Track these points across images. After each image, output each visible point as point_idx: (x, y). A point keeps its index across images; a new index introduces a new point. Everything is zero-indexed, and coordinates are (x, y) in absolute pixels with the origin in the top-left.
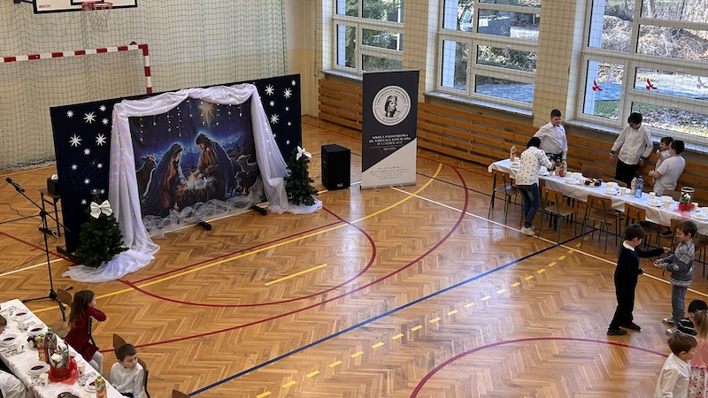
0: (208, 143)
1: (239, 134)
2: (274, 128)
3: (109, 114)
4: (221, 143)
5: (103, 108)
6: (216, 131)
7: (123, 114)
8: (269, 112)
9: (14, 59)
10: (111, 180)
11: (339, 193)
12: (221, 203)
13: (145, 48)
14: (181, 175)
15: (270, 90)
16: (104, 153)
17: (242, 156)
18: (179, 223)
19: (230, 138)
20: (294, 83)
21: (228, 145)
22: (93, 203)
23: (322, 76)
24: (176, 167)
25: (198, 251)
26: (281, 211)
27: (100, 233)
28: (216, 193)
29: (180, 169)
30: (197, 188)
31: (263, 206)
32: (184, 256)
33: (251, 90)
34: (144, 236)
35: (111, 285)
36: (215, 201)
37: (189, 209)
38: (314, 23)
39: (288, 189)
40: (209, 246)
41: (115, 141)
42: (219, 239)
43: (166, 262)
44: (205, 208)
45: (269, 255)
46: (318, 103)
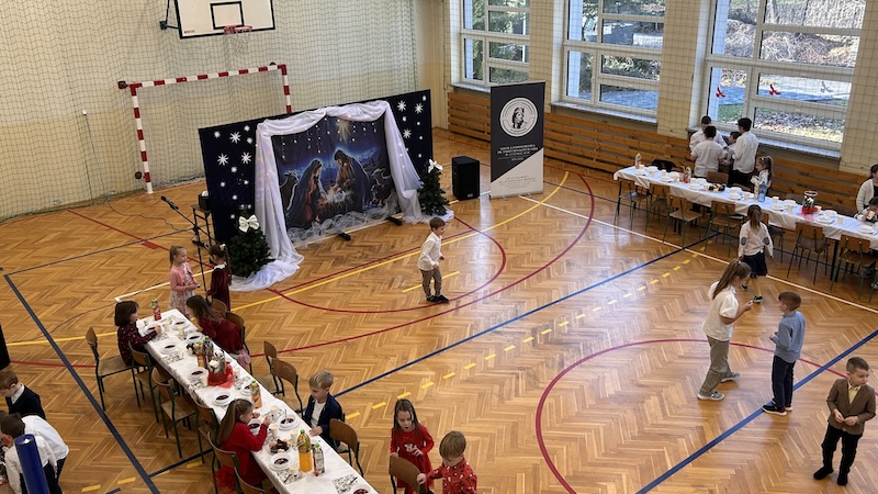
0: (345, 159)
1: (374, 150)
2: (407, 142)
3: (252, 134)
4: (358, 158)
5: (247, 128)
6: (352, 148)
7: (266, 131)
8: (402, 127)
9: (163, 82)
10: (257, 196)
11: (470, 203)
12: (359, 215)
13: (283, 68)
14: (322, 190)
15: (402, 106)
16: (250, 171)
17: (377, 170)
18: (321, 234)
19: (366, 153)
20: (424, 98)
21: (364, 160)
22: (241, 218)
23: (451, 89)
24: (316, 182)
25: (339, 260)
26: (415, 221)
27: (249, 246)
28: (354, 206)
29: (320, 184)
30: (336, 201)
31: (398, 217)
32: (327, 266)
33: (385, 106)
34: (289, 248)
35: (261, 293)
36: (353, 213)
37: (330, 221)
38: (442, 37)
39: (421, 200)
40: (349, 256)
41: (259, 159)
42: (358, 249)
43: (310, 271)
44: (344, 219)
45: (405, 263)
46: (448, 115)
